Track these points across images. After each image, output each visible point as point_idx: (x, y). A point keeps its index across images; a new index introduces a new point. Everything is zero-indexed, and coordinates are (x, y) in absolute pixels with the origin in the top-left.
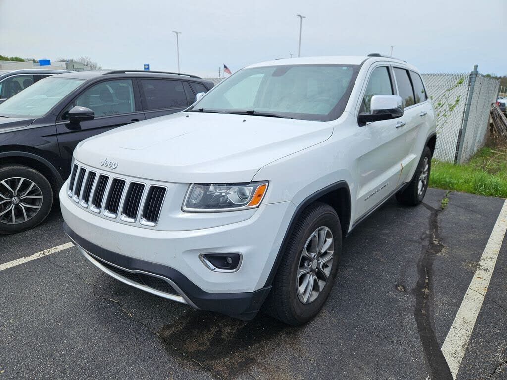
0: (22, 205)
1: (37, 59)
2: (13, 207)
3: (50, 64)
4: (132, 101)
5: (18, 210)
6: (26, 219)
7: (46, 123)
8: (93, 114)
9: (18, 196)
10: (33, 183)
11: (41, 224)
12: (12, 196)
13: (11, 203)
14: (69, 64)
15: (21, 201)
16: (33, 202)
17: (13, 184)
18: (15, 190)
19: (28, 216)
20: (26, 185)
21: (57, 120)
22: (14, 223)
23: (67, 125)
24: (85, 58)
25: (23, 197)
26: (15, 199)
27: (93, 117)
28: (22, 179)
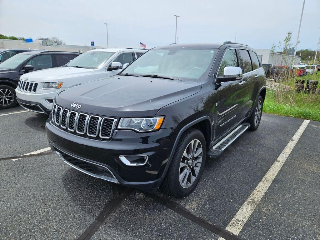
0: (7, 99)
1: (26, 38)
2: (3, 100)
3: (32, 42)
4: (51, 63)
5: (5, 101)
6: (8, 104)
7: (16, 70)
8: (33, 67)
9: (5, 96)
10: (11, 92)
11: (13, 107)
12: (3, 96)
13: (3, 98)
14: (43, 42)
15: (7, 98)
16: (11, 98)
17: (4, 91)
18: (4, 94)
19: (9, 104)
20: (8, 92)
21: (20, 69)
22: (4, 105)
23: (24, 71)
24: (55, 37)
25: (7, 96)
26: (4, 97)
27: (33, 69)
28: (7, 90)
